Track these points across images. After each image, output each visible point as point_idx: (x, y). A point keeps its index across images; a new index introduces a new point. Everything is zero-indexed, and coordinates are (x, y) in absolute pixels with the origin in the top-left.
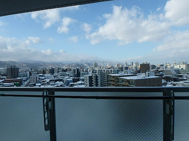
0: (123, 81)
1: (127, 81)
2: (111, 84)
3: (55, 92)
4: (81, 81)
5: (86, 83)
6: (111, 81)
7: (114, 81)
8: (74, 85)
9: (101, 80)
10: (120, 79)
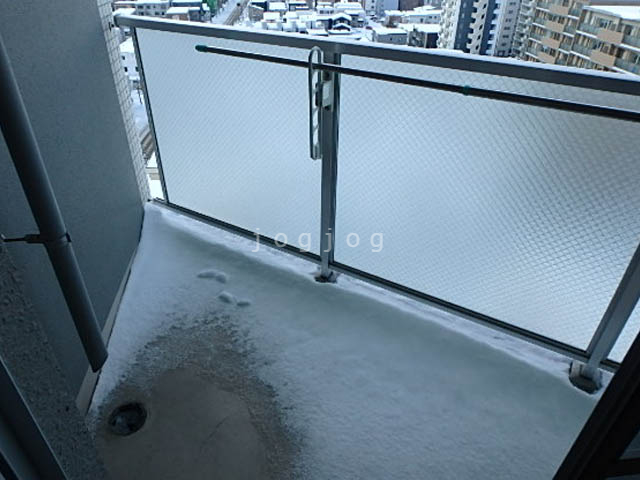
0: (601, 25)
1: (621, 24)
2: (544, 31)
3: (343, 56)
4: (430, 7)
5: (449, 16)
6: (552, 18)
7: (561, 20)
8: (399, 19)
9: (511, 12)
10: (592, 12)
